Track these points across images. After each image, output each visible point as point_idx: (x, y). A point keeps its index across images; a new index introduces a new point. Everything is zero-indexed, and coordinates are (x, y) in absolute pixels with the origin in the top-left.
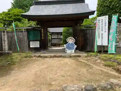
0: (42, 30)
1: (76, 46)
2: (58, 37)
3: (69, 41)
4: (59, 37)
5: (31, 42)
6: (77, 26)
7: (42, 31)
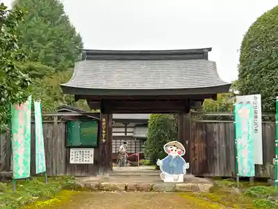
0: (104, 120)
1: (187, 166)
2: (126, 132)
3: (169, 152)
4: (128, 134)
5: (72, 150)
6: (190, 114)
7: (104, 124)
